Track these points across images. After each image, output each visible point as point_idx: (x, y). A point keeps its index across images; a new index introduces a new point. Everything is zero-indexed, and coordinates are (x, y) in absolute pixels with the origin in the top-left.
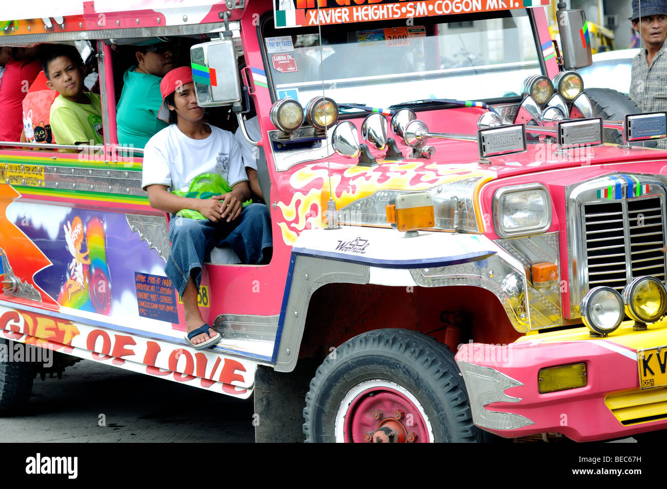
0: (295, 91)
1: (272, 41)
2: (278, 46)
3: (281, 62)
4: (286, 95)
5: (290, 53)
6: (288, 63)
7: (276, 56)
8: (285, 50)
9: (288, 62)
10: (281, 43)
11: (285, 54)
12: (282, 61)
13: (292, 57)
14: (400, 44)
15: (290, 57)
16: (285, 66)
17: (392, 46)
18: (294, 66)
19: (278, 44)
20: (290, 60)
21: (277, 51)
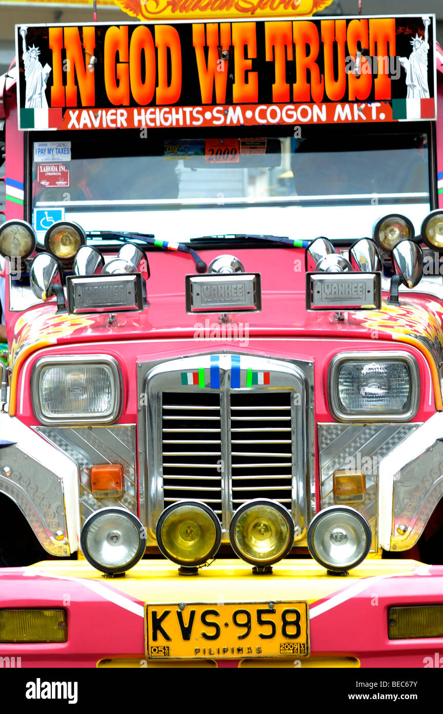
0: (61, 211)
1: (43, 147)
2: (49, 153)
3: (49, 174)
4: (47, 216)
5: (64, 163)
6: (58, 176)
7: (43, 166)
8: (58, 159)
9: (59, 174)
10: (55, 150)
11: (57, 164)
12: (52, 172)
13: (66, 168)
14: (224, 160)
15: (63, 168)
16: (53, 179)
17: (212, 162)
18: (66, 180)
19: (50, 151)
20: (62, 172)
21: (46, 159)
